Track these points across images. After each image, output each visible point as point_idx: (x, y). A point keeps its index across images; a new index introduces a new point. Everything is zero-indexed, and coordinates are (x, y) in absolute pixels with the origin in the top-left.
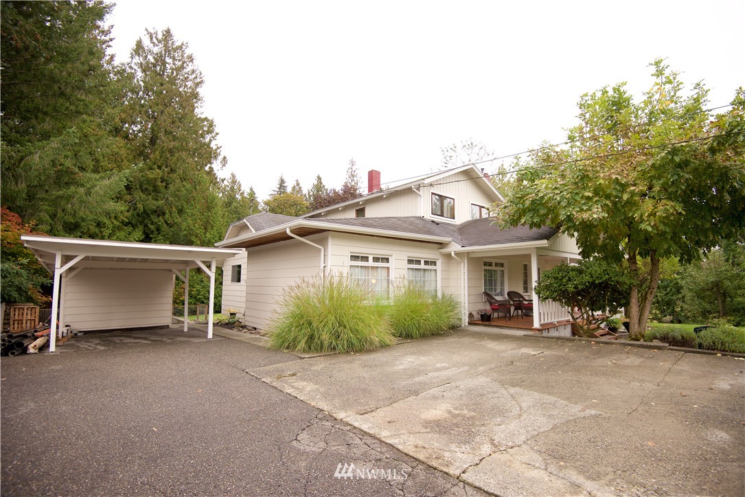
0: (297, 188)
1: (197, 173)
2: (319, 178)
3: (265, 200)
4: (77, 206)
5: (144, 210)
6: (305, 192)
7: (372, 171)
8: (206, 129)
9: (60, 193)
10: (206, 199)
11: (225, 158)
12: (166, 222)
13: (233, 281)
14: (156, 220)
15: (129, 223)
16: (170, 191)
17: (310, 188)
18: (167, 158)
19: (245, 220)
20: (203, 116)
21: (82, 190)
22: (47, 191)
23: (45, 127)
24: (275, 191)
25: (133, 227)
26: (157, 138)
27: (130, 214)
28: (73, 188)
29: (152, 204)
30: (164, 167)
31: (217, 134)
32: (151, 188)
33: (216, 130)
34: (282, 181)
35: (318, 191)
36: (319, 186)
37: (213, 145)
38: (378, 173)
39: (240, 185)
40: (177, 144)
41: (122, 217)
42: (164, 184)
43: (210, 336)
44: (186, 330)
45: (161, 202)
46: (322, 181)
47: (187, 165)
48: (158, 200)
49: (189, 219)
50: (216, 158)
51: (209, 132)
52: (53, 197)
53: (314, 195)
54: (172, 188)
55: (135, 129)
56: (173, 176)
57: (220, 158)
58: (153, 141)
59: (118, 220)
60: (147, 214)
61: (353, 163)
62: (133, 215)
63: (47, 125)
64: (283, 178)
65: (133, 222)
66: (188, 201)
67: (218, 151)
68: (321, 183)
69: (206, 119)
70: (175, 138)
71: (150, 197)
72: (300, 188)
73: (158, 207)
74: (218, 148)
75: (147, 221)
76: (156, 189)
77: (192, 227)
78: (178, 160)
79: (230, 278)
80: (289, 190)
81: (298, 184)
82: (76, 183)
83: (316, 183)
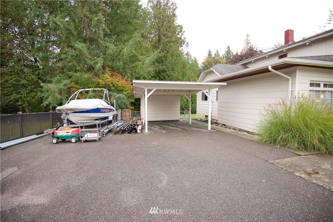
0: (217, 54)
1: (177, 52)
2: (228, 47)
3: (203, 62)
4: (139, 70)
5: (159, 71)
6: (221, 56)
7: (288, 30)
8: (179, 30)
9: (133, 65)
10: (182, 63)
11: (187, 43)
12: (167, 75)
13: (202, 100)
14: (163, 74)
15: (154, 77)
16: (167, 61)
17: (224, 53)
18: (165, 47)
19: (211, 69)
20: (177, 25)
21: (140, 63)
22: (129, 65)
23: (125, 38)
24: (206, 57)
25: (155, 78)
26: (161, 38)
27: (154, 73)
28: (137, 63)
29: (162, 68)
30: (164, 51)
31: (184, 32)
32: (160, 61)
33: (183, 30)
34: (210, 52)
35: (228, 54)
36: (228, 52)
37: (182, 38)
38: (292, 31)
39: (191, 56)
40: (169, 39)
41: (151, 74)
42: (165, 58)
43: (209, 129)
44: (190, 123)
45: (164, 67)
46: (230, 49)
47: (173, 49)
48: (163, 66)
49: (177, 73)
50: (184, 43)
51: (181, 31)
52: (131, 67)
53: (226, 57)
54: (168, 60)
55: (152, 36)
56: (168, 54)
57: (186, 43)
58: (159, 40)
59: (150, 76)
60: (160, 72)
61: (248, 36)
62: (155, 73)
63: (126, 37)
64: (210, 50)
65: (155, 76)
66: (175, 65)
67: (185, 40)
68: (230, 50)
69: (179, 26)
70: (168, 37)
71: (160, 65)
72: (219, 54)
73: (163, 69)
74: (185, 39)
75: (160, 75)
76: (162, 61)
77: (178, 76)
78: (169, 47)
79: (201, 98)
80: (213, 56)
81: (217, 52)
82: (138, 60)
83: (227, 50)
